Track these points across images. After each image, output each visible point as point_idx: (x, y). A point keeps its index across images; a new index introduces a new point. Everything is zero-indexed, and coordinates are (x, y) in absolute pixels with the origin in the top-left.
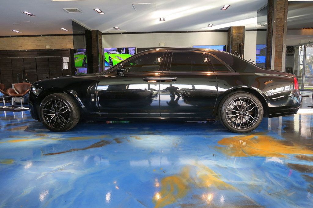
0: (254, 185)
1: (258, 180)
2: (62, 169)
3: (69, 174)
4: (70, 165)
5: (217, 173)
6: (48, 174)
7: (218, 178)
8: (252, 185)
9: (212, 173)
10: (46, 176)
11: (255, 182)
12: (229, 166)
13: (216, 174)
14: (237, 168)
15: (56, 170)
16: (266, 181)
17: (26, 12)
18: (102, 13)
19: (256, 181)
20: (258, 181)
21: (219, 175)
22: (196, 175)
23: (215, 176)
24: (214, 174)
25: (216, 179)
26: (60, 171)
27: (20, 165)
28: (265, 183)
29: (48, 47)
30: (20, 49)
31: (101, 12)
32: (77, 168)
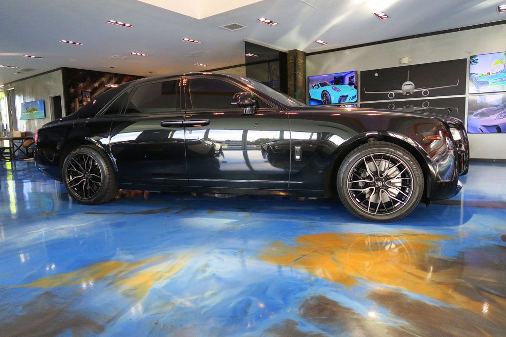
17: (186, 40)
18: (275, 23)
31: (271, 22)
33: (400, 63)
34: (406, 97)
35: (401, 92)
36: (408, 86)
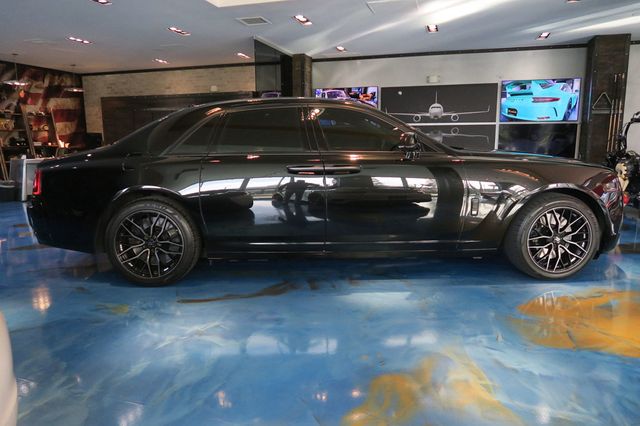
0: (568, 421)
1: (580, 408)
2: (200, 334)
3: (210, 345)
4: (218, 326)
5: (491, 380)
6: (177, 340)
7: (490, 392)
8: (561, 419)
9: (480, 379)
10: (171, 345)
11: (572, 414)
12: (525, 366)
13: (489, 382)
14: (541, 376)
15: (191, 335)
16: (600, 415)
17: (173, 29)
18: (309, 23)
19: (574, 410)
20: (579, 413)
21: (494, 386)
22: (445, 378)
23: (485, 386)
24: (484, 382)
25: (485, 395)
26: (196, 337)
27: (136, 318)
28: (593, 420)
29: (214, 89)
30: (168, 92)
31: (307, 21)
32: (226, 336)
33: (428, 82)
34: (433, 121)
35: (428, 115)
36: (436, 109)
